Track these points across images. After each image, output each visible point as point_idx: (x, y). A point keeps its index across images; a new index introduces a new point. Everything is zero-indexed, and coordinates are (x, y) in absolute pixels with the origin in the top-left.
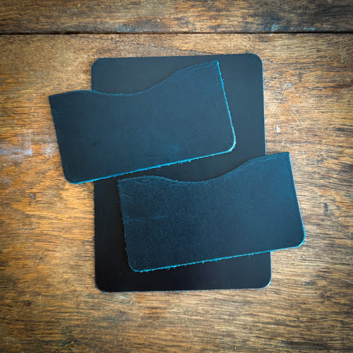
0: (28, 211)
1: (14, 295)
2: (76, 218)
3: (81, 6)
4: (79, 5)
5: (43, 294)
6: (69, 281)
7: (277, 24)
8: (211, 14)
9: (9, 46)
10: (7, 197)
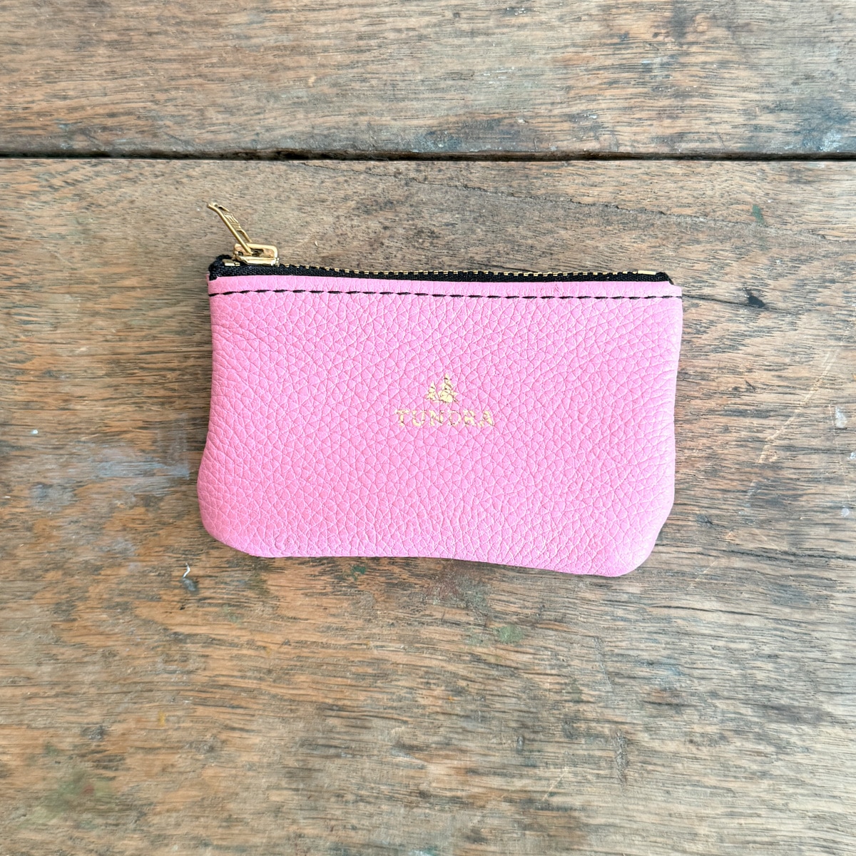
0: (177, 625)
1: (141, 845)
2: (302, 644)
3: (316, 82)
4: (312, 80)
5: (215, 843)
6: (284, 809)
7: (838, 132)
8: (661, 104)
9: (127, 189)
10: (122, 587)
